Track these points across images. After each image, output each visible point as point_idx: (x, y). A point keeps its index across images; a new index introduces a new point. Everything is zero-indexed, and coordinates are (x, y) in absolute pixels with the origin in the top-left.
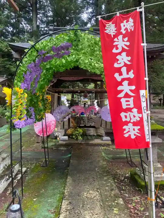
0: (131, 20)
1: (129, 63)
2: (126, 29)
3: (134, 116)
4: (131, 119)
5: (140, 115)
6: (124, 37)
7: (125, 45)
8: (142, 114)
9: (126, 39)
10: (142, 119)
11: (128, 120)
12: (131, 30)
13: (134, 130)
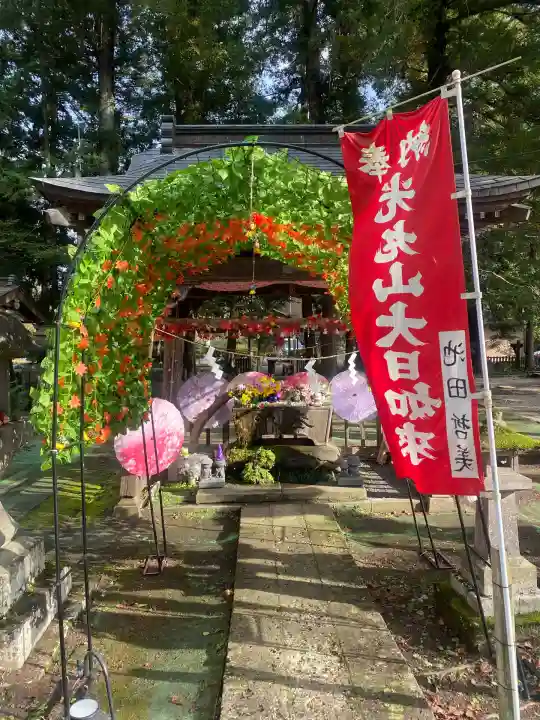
0: (424, 127)
1: (411, 252)
2: (411, 154)
3: (420, 404)
4: (410, 411)
5: (438, 403)
6: (403, 179)
7: (404, 200)
8: (443, 399)
9: (408, 183)
10: (441, 413)
11: (403, 412)
12: (421, 155)
13: (418, 441)
